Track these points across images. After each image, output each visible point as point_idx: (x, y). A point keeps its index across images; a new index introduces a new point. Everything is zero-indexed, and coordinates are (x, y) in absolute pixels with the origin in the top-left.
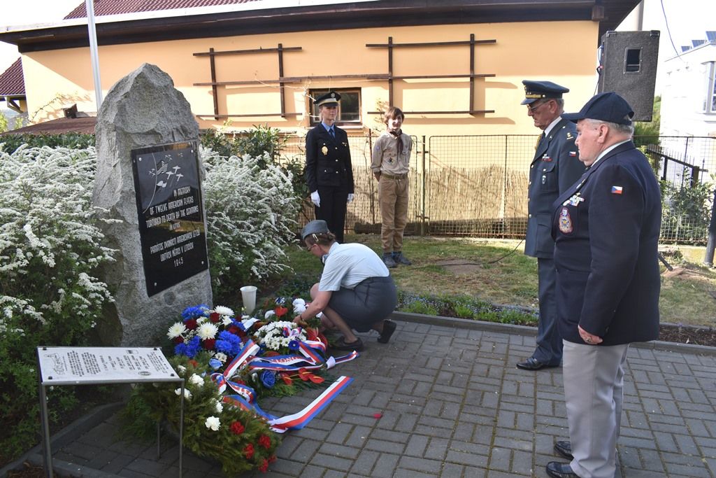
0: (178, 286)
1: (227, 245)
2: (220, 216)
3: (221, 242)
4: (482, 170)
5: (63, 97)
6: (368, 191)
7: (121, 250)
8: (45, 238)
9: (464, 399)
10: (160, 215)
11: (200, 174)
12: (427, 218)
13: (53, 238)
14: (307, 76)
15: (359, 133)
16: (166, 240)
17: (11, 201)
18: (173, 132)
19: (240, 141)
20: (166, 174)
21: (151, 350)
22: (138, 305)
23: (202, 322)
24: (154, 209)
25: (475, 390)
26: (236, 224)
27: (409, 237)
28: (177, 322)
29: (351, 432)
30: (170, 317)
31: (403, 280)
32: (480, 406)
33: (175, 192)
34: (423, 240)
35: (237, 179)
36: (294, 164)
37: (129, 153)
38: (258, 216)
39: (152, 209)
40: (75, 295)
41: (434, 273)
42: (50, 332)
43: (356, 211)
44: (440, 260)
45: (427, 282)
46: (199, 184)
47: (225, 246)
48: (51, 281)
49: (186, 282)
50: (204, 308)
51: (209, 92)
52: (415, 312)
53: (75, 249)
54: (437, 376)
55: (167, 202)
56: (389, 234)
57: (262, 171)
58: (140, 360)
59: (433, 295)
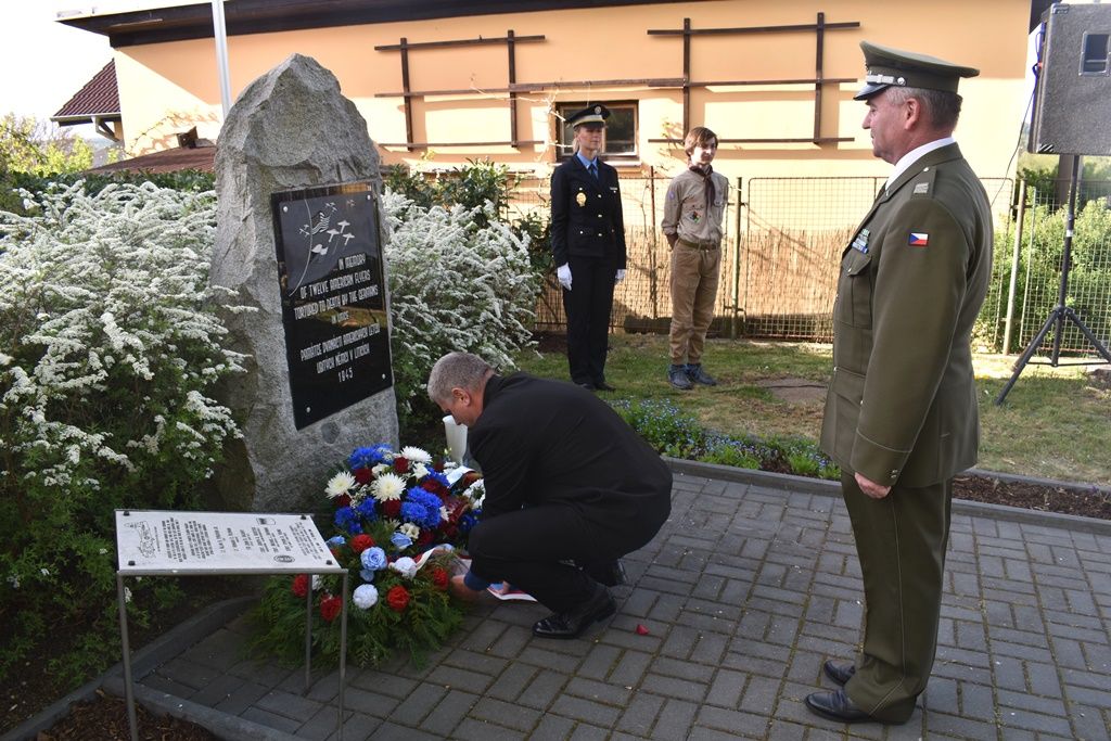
0: (345, 413)
1: (423, 349)
2: (412, 301)
3: (414, 344)
4: (834, 234)
5: (177, 116)
6: (648, 266)
7: (254, 354)
8: (134, 333)
9: (804, 612)
10: (316, 298)
11: (382, 235)
12: (741, 310)
13: (146, 333)
14: (553, 81)
15: (635, 173)
16: (326, 340)
17: (83, 274)
18: (338, 166)
19: (447, 185)
20: (326, 233)
21: (296, 518)
22: (281, 443)
23: (380, 473)
24: (307, 290)
25: (822, 596)
26: (439, 315)
27: (711, 341)
28: (342, 471)
29: (617, 661)
30: (330, 462)
31: (703, 409)
32: (832, 623)
33: (341, 262)
34: (736, 345)
35: (440, 243)
36: (532, 221)
37: (267, 200)
38: (472, 305)
39: (303, 289)
40: (181, 426)
41: (753, 400)
42: (141, 483)
43: (628, 298)
44: (762, 378)
45: (742, 414)
46: (380, 250)
47: (420, 350)
48: (144, 402)
49: (357, 406)
50: (384, 450)
51: (399, 108)
52: (723, 463)
53: (182, 353)
54: (759, 571)
55: (328, 278)
56: (683, 336)
57: (481, 231)
58: (277, 537)
59: (753, 436)
